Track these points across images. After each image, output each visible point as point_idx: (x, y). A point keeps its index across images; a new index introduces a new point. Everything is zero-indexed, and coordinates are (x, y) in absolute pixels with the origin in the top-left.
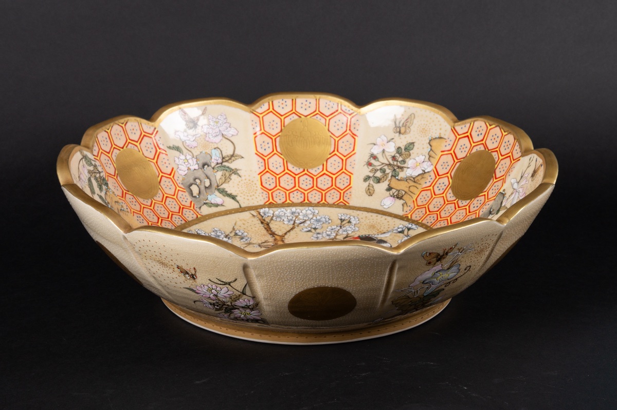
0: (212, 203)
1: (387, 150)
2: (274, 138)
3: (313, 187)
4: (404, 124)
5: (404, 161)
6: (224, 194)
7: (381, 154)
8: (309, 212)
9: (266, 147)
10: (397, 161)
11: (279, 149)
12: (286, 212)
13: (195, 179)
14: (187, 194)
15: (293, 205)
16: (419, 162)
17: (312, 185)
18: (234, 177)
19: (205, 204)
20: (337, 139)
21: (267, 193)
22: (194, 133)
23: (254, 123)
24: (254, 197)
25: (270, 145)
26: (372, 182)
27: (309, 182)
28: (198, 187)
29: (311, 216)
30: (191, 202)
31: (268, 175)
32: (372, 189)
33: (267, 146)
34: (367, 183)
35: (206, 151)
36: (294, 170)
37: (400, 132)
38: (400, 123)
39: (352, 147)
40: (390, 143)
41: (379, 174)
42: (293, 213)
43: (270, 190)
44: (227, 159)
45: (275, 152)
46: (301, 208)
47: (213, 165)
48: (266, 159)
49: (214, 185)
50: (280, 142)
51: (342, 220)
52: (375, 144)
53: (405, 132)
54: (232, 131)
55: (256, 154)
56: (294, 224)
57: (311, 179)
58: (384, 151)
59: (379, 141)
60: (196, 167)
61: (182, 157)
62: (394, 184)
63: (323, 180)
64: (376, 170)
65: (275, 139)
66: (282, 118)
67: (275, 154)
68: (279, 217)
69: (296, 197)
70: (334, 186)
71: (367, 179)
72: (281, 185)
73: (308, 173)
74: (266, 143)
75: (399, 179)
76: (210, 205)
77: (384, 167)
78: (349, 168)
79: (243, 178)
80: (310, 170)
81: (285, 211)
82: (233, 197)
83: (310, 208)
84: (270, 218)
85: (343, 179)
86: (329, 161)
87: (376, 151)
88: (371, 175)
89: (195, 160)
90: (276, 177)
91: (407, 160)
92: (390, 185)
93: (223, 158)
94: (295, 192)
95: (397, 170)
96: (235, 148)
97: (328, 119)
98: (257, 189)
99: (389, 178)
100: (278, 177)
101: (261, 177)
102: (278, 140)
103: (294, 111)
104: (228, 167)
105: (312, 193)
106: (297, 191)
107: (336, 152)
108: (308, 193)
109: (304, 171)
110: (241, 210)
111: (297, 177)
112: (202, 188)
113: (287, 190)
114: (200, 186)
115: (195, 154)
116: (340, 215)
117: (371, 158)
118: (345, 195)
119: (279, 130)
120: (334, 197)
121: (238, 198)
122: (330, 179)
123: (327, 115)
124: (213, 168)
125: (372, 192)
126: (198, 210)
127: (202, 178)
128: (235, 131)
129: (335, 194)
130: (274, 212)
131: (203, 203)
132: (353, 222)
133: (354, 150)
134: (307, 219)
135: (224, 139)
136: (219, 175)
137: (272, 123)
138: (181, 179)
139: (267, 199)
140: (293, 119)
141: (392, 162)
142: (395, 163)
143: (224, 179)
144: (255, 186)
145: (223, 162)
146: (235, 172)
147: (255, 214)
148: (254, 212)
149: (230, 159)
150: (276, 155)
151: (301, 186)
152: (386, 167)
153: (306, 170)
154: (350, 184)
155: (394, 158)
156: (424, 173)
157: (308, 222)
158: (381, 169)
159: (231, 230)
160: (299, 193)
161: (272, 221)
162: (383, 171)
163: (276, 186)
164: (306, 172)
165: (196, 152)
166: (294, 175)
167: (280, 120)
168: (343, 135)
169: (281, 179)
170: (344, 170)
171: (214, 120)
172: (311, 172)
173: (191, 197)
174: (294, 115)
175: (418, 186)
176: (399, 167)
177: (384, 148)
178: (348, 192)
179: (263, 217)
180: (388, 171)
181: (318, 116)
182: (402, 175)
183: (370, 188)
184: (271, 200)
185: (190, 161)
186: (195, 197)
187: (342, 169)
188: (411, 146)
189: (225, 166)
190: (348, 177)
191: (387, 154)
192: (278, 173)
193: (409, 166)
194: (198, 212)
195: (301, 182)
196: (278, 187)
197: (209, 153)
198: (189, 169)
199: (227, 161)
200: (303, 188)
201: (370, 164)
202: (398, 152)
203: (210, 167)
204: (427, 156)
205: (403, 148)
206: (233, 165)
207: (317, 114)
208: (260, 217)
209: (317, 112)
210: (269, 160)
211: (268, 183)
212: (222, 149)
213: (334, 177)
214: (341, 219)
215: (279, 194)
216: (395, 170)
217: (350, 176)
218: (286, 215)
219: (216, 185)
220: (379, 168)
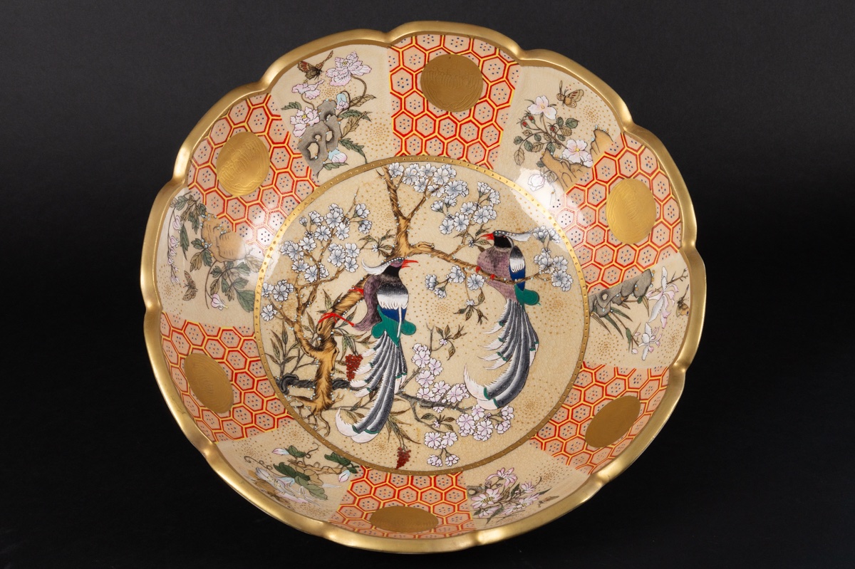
0: (332, 163)
1: (546, 114)
2: (414, 74)
3: (455, 135)
4: (571, 96)
5: (563, 137)
6: (349, 146)
7: (539, 117)
8: (445, 172)
9: (405, 85)
10: (556, 133)
11: (419, 87)
12: (419, 170)
13: (314, 137)
14: (303, 159)
15: (429, 158)
16: (579, 147)
17: (454, 133)
18: (362, 122)
19: (324, 166)
20: (490, 84)
21: (400, 140)
22: (316, 81)
23: (391, 59)
24: (383, 147)
25: (410, 82)
26: (523, 147)
27: (451, 128)
28: (318, 144)
29: (446, 180)
30: (308, 168)
31: (403, 116)
32: (522, 155)
33: (406, 83)
34: (518, 146)
35: (330, 98)
36: (435, 112)
37: (564, 102)
38: (565, 92)
39: (507, 97)
40: (551, 108)
41: (532, 140)
42: (427, 172)
43: (404, 136)
44: (355, 102)
45: (415, 89)
46: (438, 165)
47: (337, 113)
48: (403, 97)
49: (338, 136)
50: (421, 78)
51: (481, 194)
52: (534, 103)
53: (569, 105)
54: (365, 69)
55: (391, 93)
56: (425, 192)
57: (454, 125)
58: (542, 114)
59: (538, 100)
60: (317, 120)
61: (301, 113)
62: (547, 159)
63: (468, 129)
64: (531, 135)
65: (416, 75)
66: (427, 53)
67: (414, 91)
68: (410, 177)
69: (434, 148)
70: (479, 140)
71: (518, 141)
72: (418, 129)
73: (451, 117)
74: (404, 80)
75: (554, 156)
76: (330, 165)
77: (540, 134)
78: (499, 121)
79: (373, 122)
80: (453, 114)
81: (417, 168)
82: (359, 149)
83: (448, 166)
84: (399, 179)
85: (492, 133)
86: (478, 106)
87: (534, 111)
88: (524, 138)
89: (315, 112)
90: (413, 119)
91: (567, 138)
92: (543, 160)
93: (351, 102)
94: (433, 140)
95: (554, 144)
96: (366, 88)
97: (482, 60)
98: (389, 134)
99: (544, 150)
100: (415, 118)
101: (395, 119)
102: (419, 76)
103: (442, 46)
104: (356, 112)
105: (452, 143)
106: (436, 139)
107: (487, 98)
108: (448, 143)
109: (447, 113)
110: (367, 167)
111: (438, 120)
112: (323, 144)
113: (425, 137)
114: (319, 143)
115: (316, 105)
116: (479, 184)
117: (527, 118)
118: (491, 153)
119: (422, 65)
120: (477, 154)
121: (364, 150)
122: (477, 129)
123: (482, 56)
124: (338, 117)
125: (521, 160)
126: (315, 179)
127: (323, 132)
128: (368, 68)
129: (479, 151)
130: (405, 169)
131: (322, 165)
132: (493, 200)
133: (508, 102)
134: (441, 184)
135: (353, 79)
136: (344, 122)
137: (414, 57)
138: (297, 141)
139: (399, 149)
140: (439, 54)
141: (549, 132)
142: (553, 134)
143: (349, 126)
144: (387, 130)
145: (350, 106)
146: (364, 116)
147: (382, 173)
148: (381, 170)
149: (359, 101)
150: (415, 93)
151: (440, 132)
152: (542, 135)
153: (449, 113)
154: (498, 142)
155: (552, 127)
156: (582, 164)
157: (442, 190)
158: (536, 135)
159: (351, 205)
160: (439, 141)
161: (401, 185)
162: (539, 139)
163: (412, 131)
164: (449, 115)
165: (317, 103)
166: (435, 118)
167: (424, 54)
168: (498, 81)
169: (418, 121)
170: (493, 122)
171: (342, 61)
172: (455, 116)
173: (308, 161)
174: (441, 50)
175: (573, 178)
176: (556, 141)
177: (543, 110)
178: (494, 151)
179: (391, 177)
180: (543, 141)
181: (470, 55)
182: (558, 153)
183: (520, 154)
184: (404, 151)
185: (310, 116)
186: (313, 159)
187: (491, 120)
188: (575, 124)
189: (352, 111)
190: (498, 133)
191: (546, 120)
192: (415, 114)
193: (567, 146)
194: (314, 183)
195: (442, 127)
196: (414, 132)
197: (333, 99)
198: (308, 125)
199: (355, 105)
200: (443, 135)
201: (524, 124)
202: (558, 123)
203: (334, 116)
204: (589, 147)
205: (565, 121)
206: (361, 109)
207: (470, 53)
208: (388, 178)
209: (470, 51)
210: (407, 99)
211: (403, 126)
212: (349, 92)
213: (481, 127)
214: (480, 192)
215: (414, 142)
216: (551, 142)
217: (500, 132)
218: (418, 174)
219: (340, 135)
220: (534, 132)
